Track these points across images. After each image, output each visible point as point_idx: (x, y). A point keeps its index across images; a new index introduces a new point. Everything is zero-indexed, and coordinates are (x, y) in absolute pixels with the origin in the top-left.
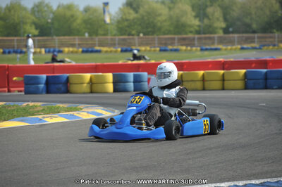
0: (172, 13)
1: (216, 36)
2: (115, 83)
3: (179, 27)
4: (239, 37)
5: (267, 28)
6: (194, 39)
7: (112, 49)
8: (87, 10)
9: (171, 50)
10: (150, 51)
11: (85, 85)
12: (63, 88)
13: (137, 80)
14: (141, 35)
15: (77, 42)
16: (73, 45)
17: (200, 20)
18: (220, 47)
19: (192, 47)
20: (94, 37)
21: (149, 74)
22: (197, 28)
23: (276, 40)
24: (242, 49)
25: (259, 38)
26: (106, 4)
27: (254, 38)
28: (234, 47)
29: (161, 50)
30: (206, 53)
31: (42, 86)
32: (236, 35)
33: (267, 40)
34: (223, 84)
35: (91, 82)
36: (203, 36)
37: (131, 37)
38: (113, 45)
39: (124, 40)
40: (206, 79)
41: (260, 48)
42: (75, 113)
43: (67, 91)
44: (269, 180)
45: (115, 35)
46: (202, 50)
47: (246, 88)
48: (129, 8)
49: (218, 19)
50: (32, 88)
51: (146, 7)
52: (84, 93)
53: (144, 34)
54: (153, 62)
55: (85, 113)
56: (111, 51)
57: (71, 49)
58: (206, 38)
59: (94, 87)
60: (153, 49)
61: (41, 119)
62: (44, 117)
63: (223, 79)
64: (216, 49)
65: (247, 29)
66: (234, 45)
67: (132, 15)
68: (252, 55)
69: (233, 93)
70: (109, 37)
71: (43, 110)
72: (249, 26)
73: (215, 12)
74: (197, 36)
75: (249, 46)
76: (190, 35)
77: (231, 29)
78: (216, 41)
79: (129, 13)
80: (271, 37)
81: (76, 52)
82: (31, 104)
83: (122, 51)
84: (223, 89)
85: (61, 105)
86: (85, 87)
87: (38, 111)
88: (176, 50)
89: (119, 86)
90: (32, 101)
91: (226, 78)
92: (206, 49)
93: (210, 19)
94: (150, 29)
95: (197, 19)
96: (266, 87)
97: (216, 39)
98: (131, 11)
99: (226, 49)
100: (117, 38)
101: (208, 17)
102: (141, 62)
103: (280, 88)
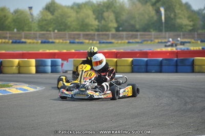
0: (78, 16)
1: (110, 33)
2: (37, 66)
3: (84, 26)
4: (127, 34)
5: (146, 28)
6: (94, 35)
7: (35, 41)
8: (16, 12)
9: (78, 43)
10: (62, 43)
11: (14, 67)
13: (54, 65)
14: (56, 31)
15: (8, 35)
16: (5, 38)
17: (99, 22)
18: (113, 41)
19: (93, 41)
20: (21, 32)
21: (62, 60)
22: (97, 27)
23: (153, 37)
24: (129, 43)
25: (141, 35)
26: (30, 8)
27: (137, 35)
28: (123, 41)
29: (70, 43)
30: (103, 45)
32: (124, 33)
33: (147, 37)
34: (116, 69)
35: (19, 65)
36: (101, 33)
37: (48, 32)
38: (35, 38)
39: (43, 34)
41: (141, 43)
42: (7, 89)
43: (1, 72)
45: (36, 31)
46: (100, 43)
47: (133, 71)
48: (47, 11)
49: (112, 21)
51: (59, 11)
52: (14, 74)
53: (58, 31)
54: (65, 51)
55: (14, 89)
56: (33, 43)
57: (4, 41)
58: (103, 35)
59: (21, 69)
60: (64, 41)
63: (116, 65)
64: (110, 43)
65: (132, 28)
66: (123, 40)
67: (49, 16)
68: (136, 48)
70: (32, 32)
72: (133, 26)
73: (110, 16)
74: (96, 33)
75: (134, 41)
76: (92, 32)
77: (121, 29)
78: (110, 37)
79: (47, 15)
80: (149, 35)
83: (42, 43)
86: (15, 69)
88: (82, 43)
89: (40, 69)
91: (118, 64)
92: (103, 43)
93: (106, 21)
94: (62, 27)
95: (97, 21)
96: (147, 71)
97: (110, 35)
98: (49, 14)
99: (117, 43)
100: (38, 33)
101: (104, 19)
102: (56, 51)
103: (157, 72)
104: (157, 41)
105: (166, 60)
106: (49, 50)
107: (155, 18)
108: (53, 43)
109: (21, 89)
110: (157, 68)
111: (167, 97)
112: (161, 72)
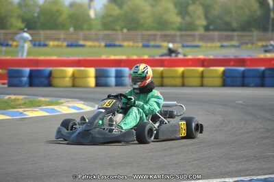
1: (196, 33)
2: (97, 77)
3: (162, 24)
4: (219, 35)
5: (246, 27)
6: (175, 36)
7: (96, 44)
8: (72, 5)
10: (132, 47)
11: (67, 79)
12: (46, 82)
13: (119, 76)
15: (62, 36)
16: (58, 39)
17: (183, 18)
20: (79, 31)
21: (130, 69)
22: (178, 25)
23: (255, 38)
24: (222, 46)
25: (238, 36)
27: (233, 36)
28: (214, 45)
29: (144, 46)
31: (25, 79)
32: (216, 33)
33: (246, 38)
34: (202, 81)
35: (74, 77)
36: (184, 33)
37: (114, 32)
38: (97, 40)
39: (108, 35)
40: (186, 75)
41: (239, 46)
42: (56, 108)
43: (50, 85)
44: (242, 178)
45: (99, 30)
46: (183, 46)
47: (224, 85)
49: (199, 17)
50: (15, 80)
52: (66, 87)
53: (128, 30)
54: (135, 57)
56: (95, 46)
57: (56, 43)
58: (187, 35)
59: (76, 82)
60: (136, 45)
61: (22, 113)
62: (25, 111)
63: (202, 76)
64: (197, 46)
65: (227, 27)
67: (116, 11)
68: (231, 53)
69: (211, 91)
70: (93, 32)
71: (25, 103)
73: (197, 10)
74: (178, 33)
76: (172, 32)
78: (197, 38)
80: (249, 36)
81: (61, 46)
82: (13, 97)
83: (106, 46)
84: (202, 85)
85: (43, 99)
86: (68, 81)
87: (20, 105)
88: (158, 46)
89: (101, 81)
90: (15, 94)
91: (205, 75)
92: (188, 46)
93: (191, 17)
94: (133, 25)
95: (179, 16)
96: (243, 85)
97: (197, 36)
98: (116, 8)
99: (206, 47)
100: (101, 33)
101: (189, 15)
102: (124, 57)
103: (257, 86)
104: (260, 44)
105: (270, 69)
106: (115, 55)
107: (259, 13)
108: (120, 46)
109: (74, 108)
110: (257, 81)
111: (269, 119)
112: (262, 85)
